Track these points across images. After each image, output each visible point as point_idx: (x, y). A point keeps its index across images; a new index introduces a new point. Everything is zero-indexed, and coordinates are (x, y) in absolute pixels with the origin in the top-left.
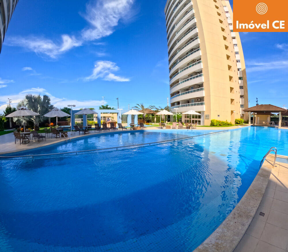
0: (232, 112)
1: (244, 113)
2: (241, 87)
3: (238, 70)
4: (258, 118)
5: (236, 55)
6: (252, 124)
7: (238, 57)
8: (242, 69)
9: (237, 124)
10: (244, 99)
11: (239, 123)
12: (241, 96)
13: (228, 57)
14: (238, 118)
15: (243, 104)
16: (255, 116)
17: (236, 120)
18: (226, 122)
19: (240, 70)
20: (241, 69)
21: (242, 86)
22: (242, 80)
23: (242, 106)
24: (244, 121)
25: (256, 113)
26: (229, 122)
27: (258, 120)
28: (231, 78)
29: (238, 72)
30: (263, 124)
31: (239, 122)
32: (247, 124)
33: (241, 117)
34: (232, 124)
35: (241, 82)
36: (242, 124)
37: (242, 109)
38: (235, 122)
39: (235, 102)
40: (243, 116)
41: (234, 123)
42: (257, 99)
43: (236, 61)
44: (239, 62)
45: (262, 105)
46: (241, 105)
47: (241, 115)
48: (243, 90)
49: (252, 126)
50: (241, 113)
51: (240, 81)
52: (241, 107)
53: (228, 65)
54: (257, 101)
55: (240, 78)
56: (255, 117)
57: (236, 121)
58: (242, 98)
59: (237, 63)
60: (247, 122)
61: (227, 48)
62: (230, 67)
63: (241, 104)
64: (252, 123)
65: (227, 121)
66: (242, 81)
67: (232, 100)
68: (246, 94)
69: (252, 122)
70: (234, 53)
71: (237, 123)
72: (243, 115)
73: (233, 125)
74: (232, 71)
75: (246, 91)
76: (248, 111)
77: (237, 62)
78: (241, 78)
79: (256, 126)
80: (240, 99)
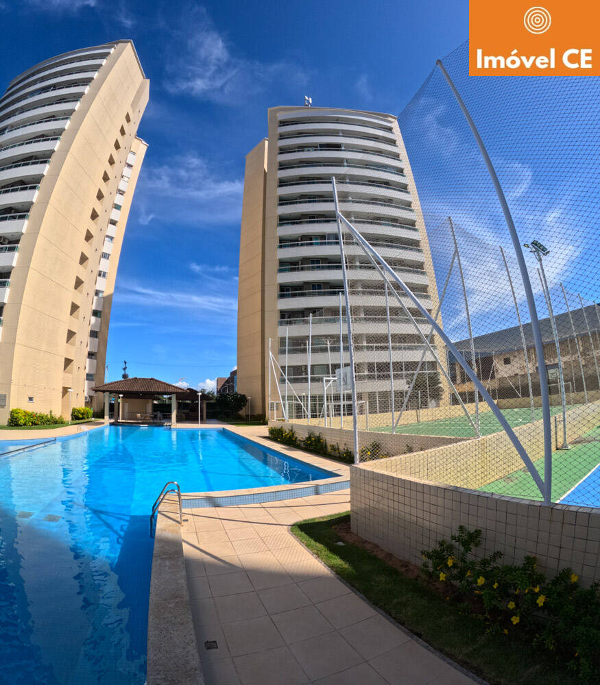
0: (65, 390)
1: (93, 393)
2: (94, 334)
3: (97, 293)
4: (127, 405)
5: (102, 260)
6: (112, 421)
7: (105, 265)
8: (105, 294)
9: (77, 421)
10: (95, 361)
11: (83, 418)
12: (91, 355)
13: (83, 259)
14: (80, 404)
15: (92, 373)
16: (120, 400)
17: (74, 410)
18: (49, 416)
19: (101, 295)
20: (103, 292)
21: (97, 332)
22: (100, 317)
23: (90, 378)
24: (94, 412)
25: (121, 395)
26: (57, 414)
27: (126, 410)
28: (74, 308)
29: (95, 298)
30: (137, 419)
31: (83, 414)
32: (102, 420)
33: (87, 404)
34: (64, 420)
35: (96, 320)
36: (89, 420)
37: (89, 385)
38: (72, 415)
39: (74, 365)
40: (91, 399)
41: (68, 418)
42: (125, 363)
43: (96, 273)
44: (104, 276)
45: (136, 378)
46: (88, 375)
47: (86, 398)
48: (96, 340)
49: (111, 424)
50: (86, 394)
51: (93, 319)
52: (87, 379)
53: (77, 277)
54: (125, 369)
55: (95, 313)
56: (119, 403)
57: (73, 413)
58: (91, 358)
59: (98, 277)
60: (100, 415)
61: (89, 237)
62: (79, 283)
63: (87, 371)
64: (111, 416)
65: (51, 412)
66: (99, 319)
67: (68, 362)
68: (102, 349)
69: (112, 414)
70: (99, 254)
71: (78, 417)
72: (91, 397)
73: (68, 424)
74: (81, 292)
75: (103, 344)
76: (104, 391)
77: (100, 275)
78: (98, 315)
79: (122, 424)
80: (88, 360)
